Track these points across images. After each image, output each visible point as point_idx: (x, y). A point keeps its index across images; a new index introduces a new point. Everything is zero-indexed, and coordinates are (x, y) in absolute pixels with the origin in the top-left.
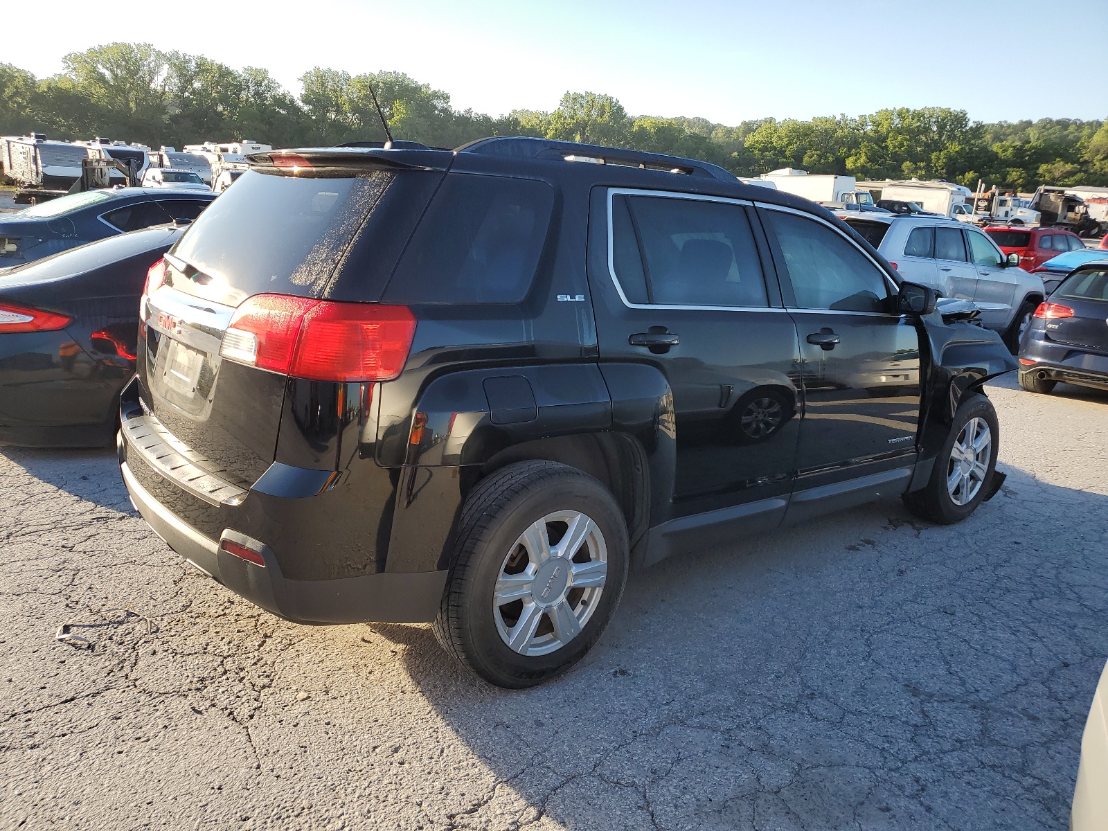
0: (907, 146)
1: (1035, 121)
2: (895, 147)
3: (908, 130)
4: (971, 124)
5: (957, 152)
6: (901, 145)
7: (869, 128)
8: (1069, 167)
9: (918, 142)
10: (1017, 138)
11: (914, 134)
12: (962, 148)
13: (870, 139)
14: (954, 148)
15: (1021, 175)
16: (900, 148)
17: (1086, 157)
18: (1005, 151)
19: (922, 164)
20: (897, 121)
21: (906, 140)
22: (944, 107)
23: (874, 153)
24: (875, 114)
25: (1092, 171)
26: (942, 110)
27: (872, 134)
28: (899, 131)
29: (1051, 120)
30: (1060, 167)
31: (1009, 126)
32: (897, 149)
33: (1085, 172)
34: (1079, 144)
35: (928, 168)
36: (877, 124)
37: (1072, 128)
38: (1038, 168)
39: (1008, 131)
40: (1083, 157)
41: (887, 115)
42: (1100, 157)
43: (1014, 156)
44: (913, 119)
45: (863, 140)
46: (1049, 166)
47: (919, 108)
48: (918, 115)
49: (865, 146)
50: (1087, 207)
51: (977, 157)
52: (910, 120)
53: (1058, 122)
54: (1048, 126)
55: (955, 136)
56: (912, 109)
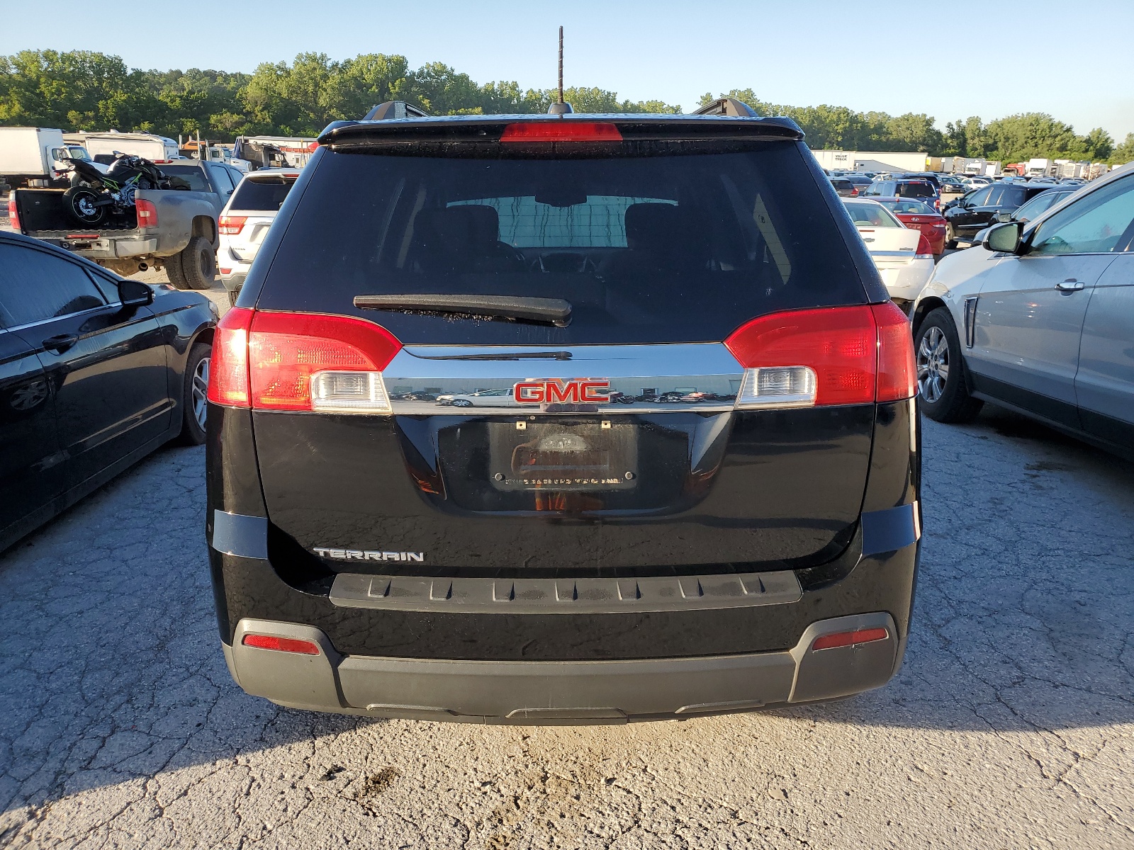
0: (66, 93)
1: (184, 72)
2: (52, 94)
3: (62, 76)
4: (129, 72)
5: (124, 101)
6: (59, 92)
7: (13, 71)
8: (236, 117)
9: (77, 89)
10: (172, 88)
11: (70, 79)
12: (129, 97)
13: (19, 85)
14: (121, 96)
15: (195, 125)
16: (59, 95)
17: (248, 108)
18: (173, 101)
19: (91, 114)
20: (45, 65)
21: (63, 86)
22: (96, 51)
23: (29, 100)
24: (16, 56)
25: (256, 121)
26: (93, 55)
27: (19, 78)
28: (51, 76)
29: (199, 71)
30: (229, 119)
31: (161, 75)
32: (56, 96)
33: (251, 122)
34: (238, 95)
35: (98, 118)
36: (21, 67)
37: (220, 80)
38: (209, 119)
39: (162, 80)
40: (245, 108)
41: (33, 57)
42: (259, 108)
43: (183, 106)
44: (64, 63)
45: (10, 85)
46: (219, 116)
47: (67, 51)
48: (67, 58)
49: (16, 93)
50: (283, 155)
51: (148, 107)
52: (61, 64)
53: (206, 73)
54: (198, 77)
55: (117, 83)
56: (59, 52)
